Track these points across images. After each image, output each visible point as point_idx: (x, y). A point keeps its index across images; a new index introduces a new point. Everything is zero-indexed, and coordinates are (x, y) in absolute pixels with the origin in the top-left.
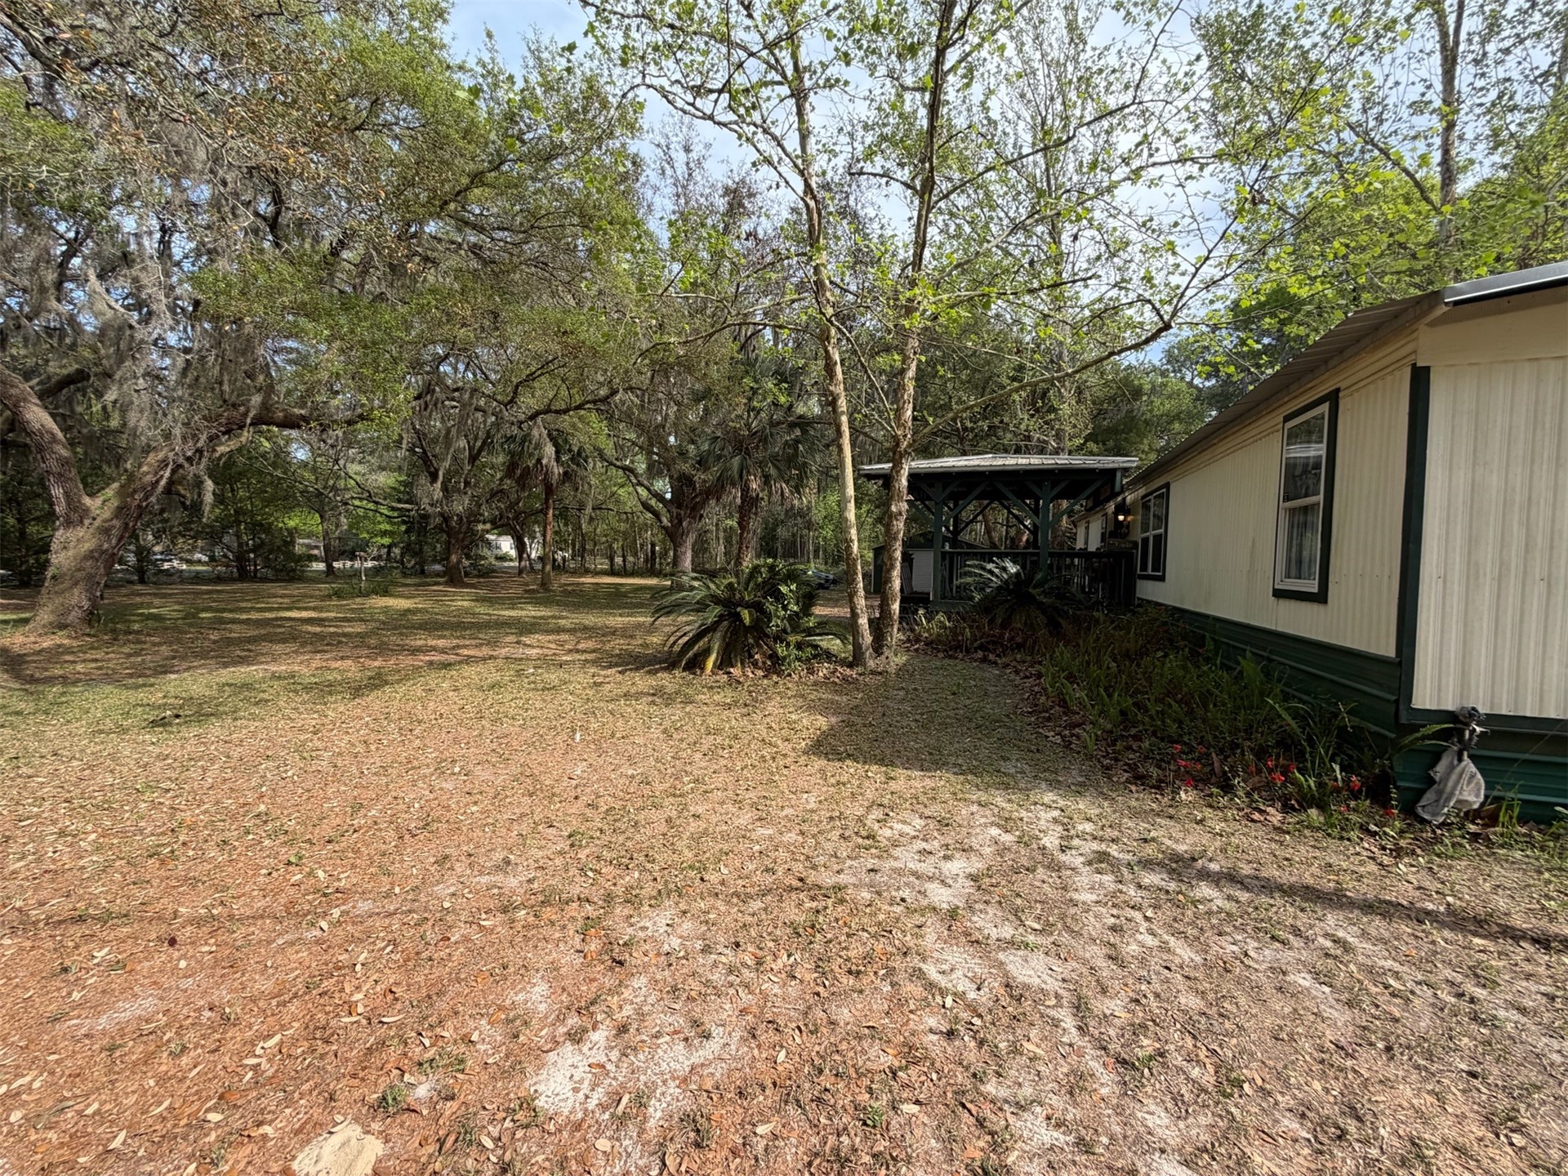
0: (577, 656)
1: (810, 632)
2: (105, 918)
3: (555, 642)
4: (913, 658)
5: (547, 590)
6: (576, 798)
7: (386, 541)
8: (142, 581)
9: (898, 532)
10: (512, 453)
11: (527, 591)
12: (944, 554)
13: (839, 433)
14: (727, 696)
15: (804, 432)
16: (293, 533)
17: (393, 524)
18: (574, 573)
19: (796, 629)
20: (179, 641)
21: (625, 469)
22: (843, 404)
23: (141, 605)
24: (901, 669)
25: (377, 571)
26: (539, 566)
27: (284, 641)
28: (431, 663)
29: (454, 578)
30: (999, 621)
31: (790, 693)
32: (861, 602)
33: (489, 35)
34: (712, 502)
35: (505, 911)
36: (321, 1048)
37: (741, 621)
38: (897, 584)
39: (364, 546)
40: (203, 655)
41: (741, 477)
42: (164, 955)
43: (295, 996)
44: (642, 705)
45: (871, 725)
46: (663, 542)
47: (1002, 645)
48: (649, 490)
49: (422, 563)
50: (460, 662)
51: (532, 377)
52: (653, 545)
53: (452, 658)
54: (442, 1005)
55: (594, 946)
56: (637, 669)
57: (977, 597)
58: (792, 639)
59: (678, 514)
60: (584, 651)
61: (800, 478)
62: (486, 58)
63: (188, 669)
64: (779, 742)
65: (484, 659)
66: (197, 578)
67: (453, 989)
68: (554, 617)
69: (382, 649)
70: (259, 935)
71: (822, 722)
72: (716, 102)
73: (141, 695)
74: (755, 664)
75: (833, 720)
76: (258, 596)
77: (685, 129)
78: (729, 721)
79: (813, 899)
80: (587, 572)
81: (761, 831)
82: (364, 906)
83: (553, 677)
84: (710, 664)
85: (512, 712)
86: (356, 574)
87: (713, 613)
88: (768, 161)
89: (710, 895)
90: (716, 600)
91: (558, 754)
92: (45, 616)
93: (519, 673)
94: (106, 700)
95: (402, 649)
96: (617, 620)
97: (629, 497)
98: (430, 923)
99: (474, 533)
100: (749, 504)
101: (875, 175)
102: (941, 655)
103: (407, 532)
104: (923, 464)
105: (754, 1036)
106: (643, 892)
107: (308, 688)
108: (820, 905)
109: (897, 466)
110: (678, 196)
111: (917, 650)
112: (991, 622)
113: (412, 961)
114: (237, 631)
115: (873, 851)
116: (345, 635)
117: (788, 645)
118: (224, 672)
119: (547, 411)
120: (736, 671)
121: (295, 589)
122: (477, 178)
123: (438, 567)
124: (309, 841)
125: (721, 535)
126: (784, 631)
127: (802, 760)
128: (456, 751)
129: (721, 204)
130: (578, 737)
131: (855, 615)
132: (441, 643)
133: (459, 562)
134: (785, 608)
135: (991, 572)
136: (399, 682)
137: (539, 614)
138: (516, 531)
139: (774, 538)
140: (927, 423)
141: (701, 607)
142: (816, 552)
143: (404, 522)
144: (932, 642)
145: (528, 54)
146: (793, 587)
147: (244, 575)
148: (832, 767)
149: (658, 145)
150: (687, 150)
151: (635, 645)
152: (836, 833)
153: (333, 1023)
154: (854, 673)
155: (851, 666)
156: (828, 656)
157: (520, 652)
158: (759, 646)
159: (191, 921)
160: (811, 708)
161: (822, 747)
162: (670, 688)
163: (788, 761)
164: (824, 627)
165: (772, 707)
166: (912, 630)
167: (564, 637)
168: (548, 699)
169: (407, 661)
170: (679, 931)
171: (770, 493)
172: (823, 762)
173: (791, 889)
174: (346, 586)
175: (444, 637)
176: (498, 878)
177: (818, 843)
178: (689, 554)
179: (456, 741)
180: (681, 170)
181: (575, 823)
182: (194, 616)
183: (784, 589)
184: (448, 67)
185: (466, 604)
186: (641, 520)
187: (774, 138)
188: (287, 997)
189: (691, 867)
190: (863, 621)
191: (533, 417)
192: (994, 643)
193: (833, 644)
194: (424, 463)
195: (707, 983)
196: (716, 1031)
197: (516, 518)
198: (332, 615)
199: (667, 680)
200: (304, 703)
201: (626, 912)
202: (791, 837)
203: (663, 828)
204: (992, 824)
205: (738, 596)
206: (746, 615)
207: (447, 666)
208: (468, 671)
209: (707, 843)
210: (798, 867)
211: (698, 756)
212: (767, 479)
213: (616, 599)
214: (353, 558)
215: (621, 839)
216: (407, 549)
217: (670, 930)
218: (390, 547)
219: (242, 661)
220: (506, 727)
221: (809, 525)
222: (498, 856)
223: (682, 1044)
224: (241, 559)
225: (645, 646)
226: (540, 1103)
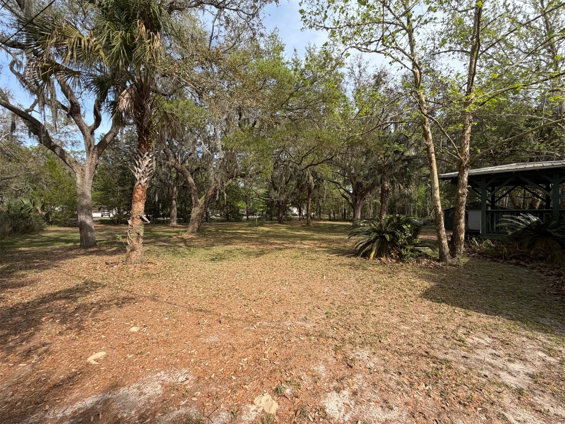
0: (321, 249)
1: (416, 245)
2: (206, 311)
3: (313, 243)
4: (471, 260)
5: (309, 226)
6: (327, 300)
7: (262, 210)
8: (207, 221)
9: (463, 202)
10: (298, 180)
11: (302, 226)
12: (488, 212)
13: (431, 161)
14: (381, 268)
15: (409, 162)
16: (239, 208)
17: (263, 204)
18: (317, 220)
19: (410, 243)
20: (215, 238)
21: (335, 183)
22: (432, 149)
23: (207, 228)
24: (466, 265)
25: (259, 219)
26: (305, 218)
27: (238, 239)
28: (276, 248)
29: (280, 221)
30: (526, 245)
31: (409, 270)
32: (443, 233)
33: (295, 50)
34: (369, 193)
35: (307, 336)
36: (258, 366)
37: (386, 239)
38: (463, 226)
39: (256, 211)
40: (220, 242)
41: (381, 182)
42: (218, 325)
43: (250, 347)
44: (347, 268)
45: (453, 289)
46: (349, 209)
47: (529, 257)
48: (344, 190)
49: (271, 216)
50: (284, 248)
51: (307, 154)
52: (345, 210)
53: (282, 247)
54: (291, 363)
55: (340, 357)
56: (343, 255)
57: (510, 233)
58: (409, 247)
59: (356, 198)
60: (323, 247)
61: (408, 181)
62: (294, 57)
63: (218, 245)
64: (407, 290)
65: (291, 248)
66: (218, 221)
67: (294, 358)
68: (312, 235)
69: (262, 243)
70: (239, 326)
71: (427, 284)
72: (377, 44)
73: (208, 252)
74: (392, 257)
75: (432, 284)
76: (231, 226)
77: (358, 59)
78: (383, 279)
79: (434, 363)
80: (321, 220)
81: (403, 327)
82: (265, 323)
83: (314, 256)
84: (372, 255)
85: (302, 266)
86: (254, 220)
87: (374, 235)
88: (397, 60)
89: (384, 348)
90: (374, 230)
91: (319, 283)
92: (190, 229)
93: (303, 253)
94: (202, 252)
95: (268, 243)
96: (333, 237)
97: (337, 193)
98: (285, 334)
99: (286, 207)
100: (384, 192)
101: (446, 52)
102: (488, 260)
103: (267, 207)
104: (475, 171)
105: (413, 416)
106: (356, 341)
107: (245, 253)
108: (439, 366)
109: (462, 172)
110: (356, 83)
111: (474, 256)
112: (520, 245)
113: (280, 345)
114: (228, 236)
115: (464, 348)
116: (253, 238)
117: (407, 250)
118: (225, 247)
119: (311, 165)
120: (383, 259)
121: (240, 224)
122: (291, 95)
123: (276, 218)
124: (249, 299)
125: (372, 206)
126: (405, 244)
127: (419, 299)
128: (286, 277)
129: (372, 82)
130: (325, 277)
131: (440, 239)
132: (278, 242)
133: (282, 216)
134: (405, 235)
135: (518, 220)
136: (268, 253)
137: (307, 234)
138: (299, 206)
139: (394, 206)
140: (477, 153)
141: (368, 233)
142: (414, 212)
143: (266, 204)
144: (482, 253)
145: (307, 52)
146: (409, 226)
147: (228, 220)
148: (435, 305)
149: (349, 68)
150: (359, 66)
151: (341, 246)
152: (441, 336)
153: (261, 359)
154: (440, 264)
155: (438, 261)
156: (426, 256)
157: (302, 246)
158: (393, 249)
159: (224, 317)
160: (420, 277)
161: (427, 295)
162: (357, 263)
163: (412, 299)
164: (423, 243)
165: (401, 275)
166: (470, 247)
167: (316, 242)
168: (313, 263)
169: (270, 247)
170: (373, 360)
171: (394, 188)
172: (429, 302)
173: (422, 356)
174: (252, 223)
175: (279, 240)
176: (303, 323)
177: (432, 338)
178: (360, 213)
179: (286, 274)
180: (357, 74)
181: (327, 310)
182: (218, 231)
183: (404, 227)
184: (284, 64)
185: (284, 229)
186: (341, 201)
187: (401, 50)
188: (248, 347)
189: (375, 335)
190: (445, 242)
191: (306, 168)
192: (523, 256)
193: (428, 251)
194: (273, 186)
195: (388, 386)
196: (395, 408)
197: (299, 202)
198: (249, 232)
199: (356, 260)
200: (244, 257)
201: (350, 347)
202: (418, 332)
203: (360, 317)
204: (539, 350)
205: (383, 229)
206: (388, 237)
207: (281, 249)
208: (287, 251)
209: (380, 327)
210: (424, 346)
211: (371, 291)
212: (392, 183)
213: (332, 229)
214: (253, 215)
215: (345, 318)
216: (267, 212)
217: (369, 359)
218: (262, 211)
219: (229, 244)
220: (300, 271)
221: (411, 201)
222: (303, 315)
223: (380, 408)
224: (227, 215)
225: (345, 247)
226: (327, 411)
